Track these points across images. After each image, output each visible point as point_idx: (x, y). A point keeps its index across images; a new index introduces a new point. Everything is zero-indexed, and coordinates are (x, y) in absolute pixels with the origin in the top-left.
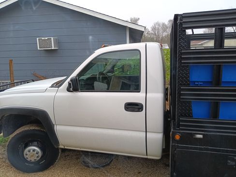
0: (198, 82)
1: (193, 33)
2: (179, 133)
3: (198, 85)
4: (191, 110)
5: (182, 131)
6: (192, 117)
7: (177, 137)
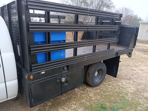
0: (38, 42)
1: (34, 12)
2: (32, 74)
3: (38, 44)
4: (37, 59)
5: (34, 73)
6: (38, 63)
7: (32, 77)
